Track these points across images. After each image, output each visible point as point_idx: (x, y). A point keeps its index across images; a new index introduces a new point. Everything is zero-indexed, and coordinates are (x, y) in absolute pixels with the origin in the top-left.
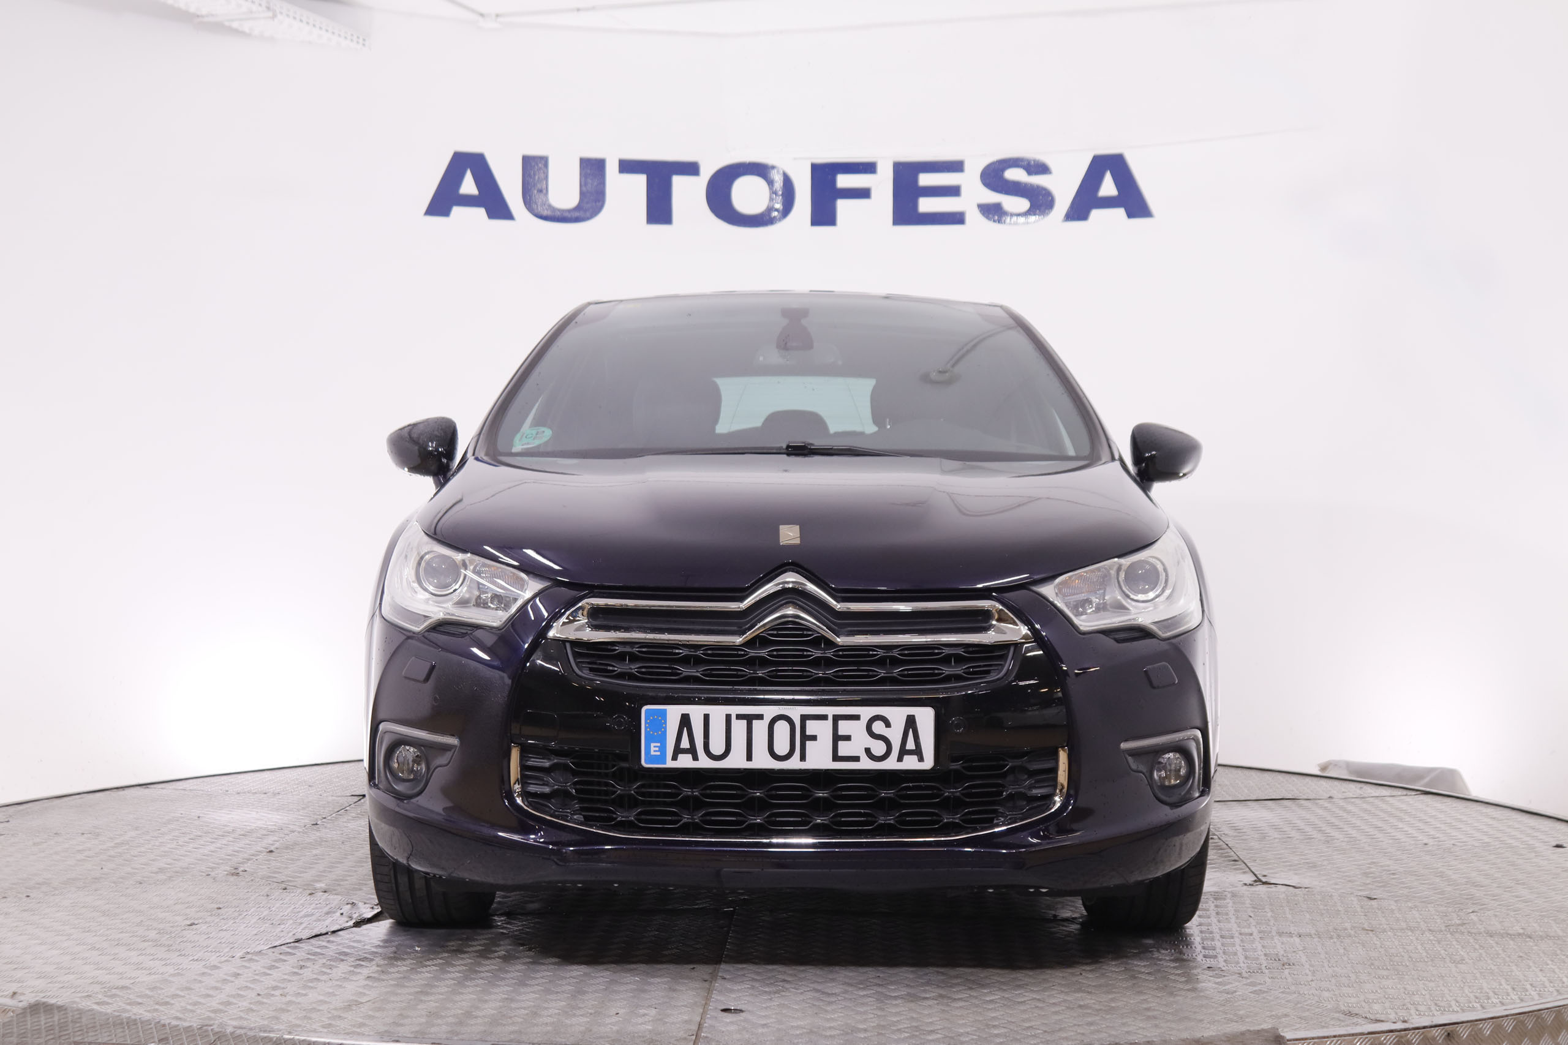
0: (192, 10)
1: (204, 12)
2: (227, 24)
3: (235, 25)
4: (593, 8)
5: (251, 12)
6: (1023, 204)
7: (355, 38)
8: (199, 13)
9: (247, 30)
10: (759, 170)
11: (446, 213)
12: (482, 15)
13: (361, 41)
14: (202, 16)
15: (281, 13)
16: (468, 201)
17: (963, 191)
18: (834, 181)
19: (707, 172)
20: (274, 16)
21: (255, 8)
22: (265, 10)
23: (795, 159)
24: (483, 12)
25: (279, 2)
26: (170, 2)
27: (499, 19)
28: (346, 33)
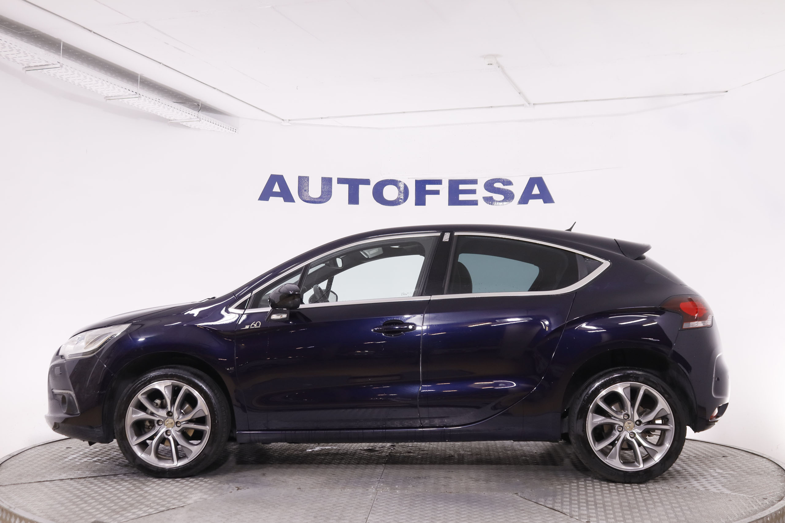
0: (167, 118)
1: (172, 118)
3: (184, 124)
4: (328, 118)
5: (190, 118)
7: (232, 129)
9: (188, 126)
12: (283, 120)
13: (235, 131)
19: (373, 183)
20: (201, 120)
21: (192, 117)
22: (197, 118)
23: (409, 178)
24: (283, 119)
25: (202, 115)
26: (159, 114)
27: (290, 122)
28: (229, 127)
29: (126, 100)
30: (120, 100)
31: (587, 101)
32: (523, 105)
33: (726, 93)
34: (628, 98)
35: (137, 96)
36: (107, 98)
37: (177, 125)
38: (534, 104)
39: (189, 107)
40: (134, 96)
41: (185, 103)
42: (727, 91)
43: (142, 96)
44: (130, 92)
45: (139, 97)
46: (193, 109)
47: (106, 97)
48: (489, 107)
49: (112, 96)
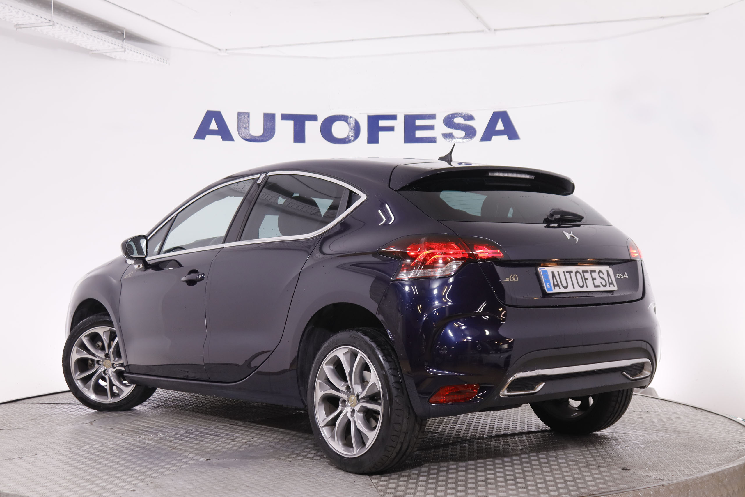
0: (88, 48)
1: (93, 49)
2: (104, 54)
3: (108, 54)
4: (269, 47)
5: (114, 49)
6: (462, 133)
7: (162, 60)
8: (91, 49)
9: (113, 57)
10: (344, 118)
11: (203, 138)
12: (219, 50)
13: (165, 62)
14: (93, 51)
15: (128, 49)
16: (213, 133)
17: (436, 128)
18: (378, 124)
19: (321, 119)
20: (125, 51)
21: (116, 47)
22: (121, 48)
23: (360, 113)
24: (220, 48)
25: (127, 44)
26: (78, 44)
27: (227, 52)
28: (158, 58)
29: (39, 29)
30: (33, 29)
31: (553, 26)
32: (483, 31)
33: (707, 16)
34: (599, 22)
35: (51, 23)
36: (18, 26)
37: (100, 56)
38: (495, 30)
39: (113, 36)
40: (47, 24)
41: (107, 31)
42: (708, 14)
43: (56, 24)
44: (43, 20)
45: (53, 25)
46: (118, 38)
47: (16, 25)
48: (446, 34)
49: (22, 24)
